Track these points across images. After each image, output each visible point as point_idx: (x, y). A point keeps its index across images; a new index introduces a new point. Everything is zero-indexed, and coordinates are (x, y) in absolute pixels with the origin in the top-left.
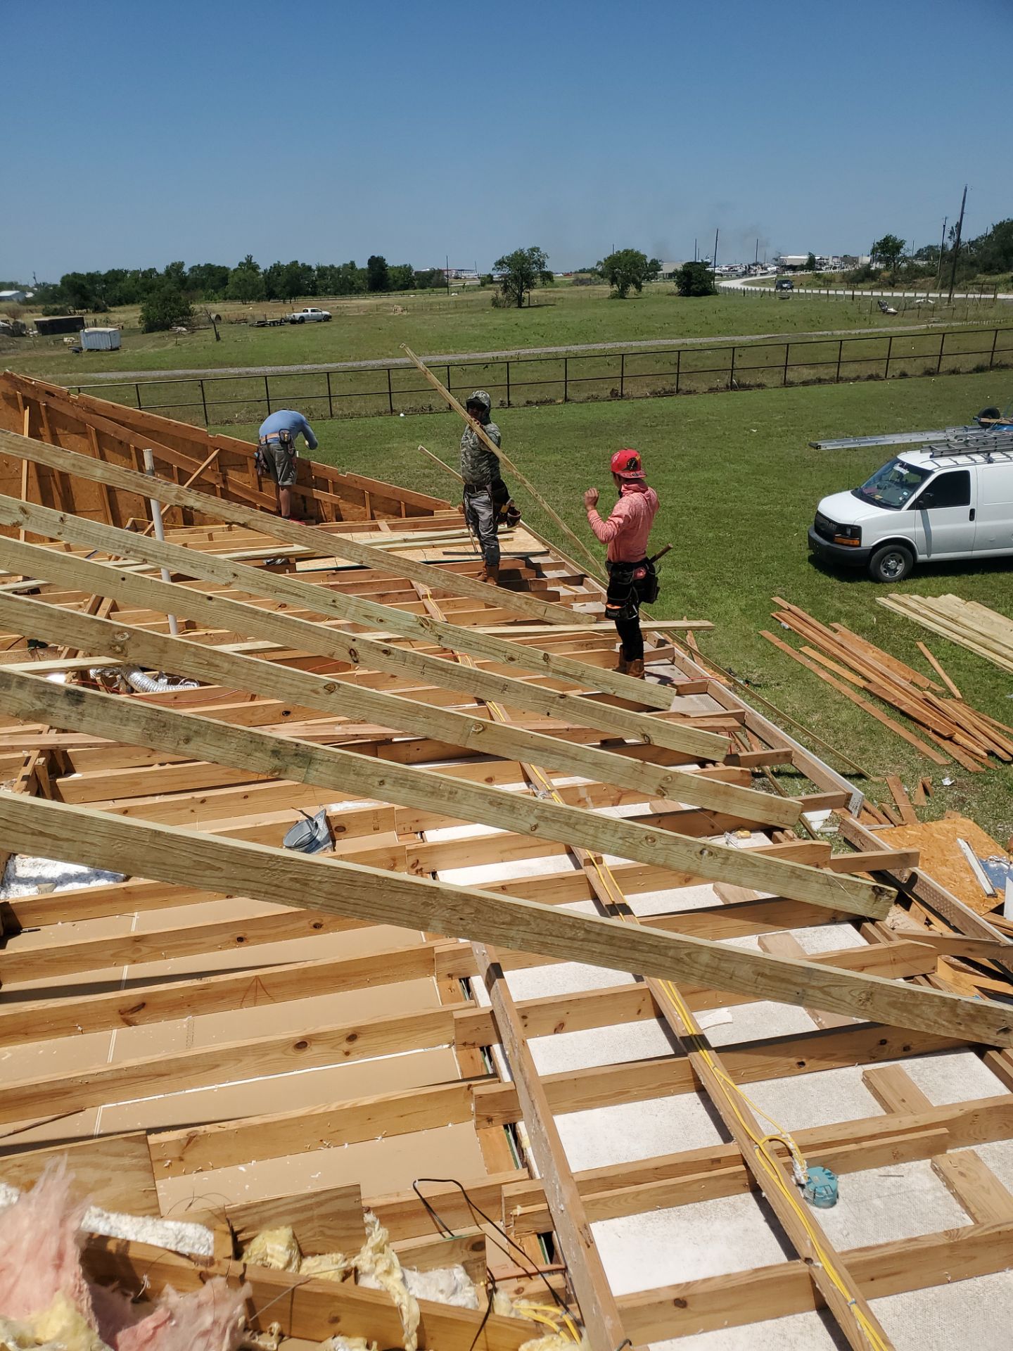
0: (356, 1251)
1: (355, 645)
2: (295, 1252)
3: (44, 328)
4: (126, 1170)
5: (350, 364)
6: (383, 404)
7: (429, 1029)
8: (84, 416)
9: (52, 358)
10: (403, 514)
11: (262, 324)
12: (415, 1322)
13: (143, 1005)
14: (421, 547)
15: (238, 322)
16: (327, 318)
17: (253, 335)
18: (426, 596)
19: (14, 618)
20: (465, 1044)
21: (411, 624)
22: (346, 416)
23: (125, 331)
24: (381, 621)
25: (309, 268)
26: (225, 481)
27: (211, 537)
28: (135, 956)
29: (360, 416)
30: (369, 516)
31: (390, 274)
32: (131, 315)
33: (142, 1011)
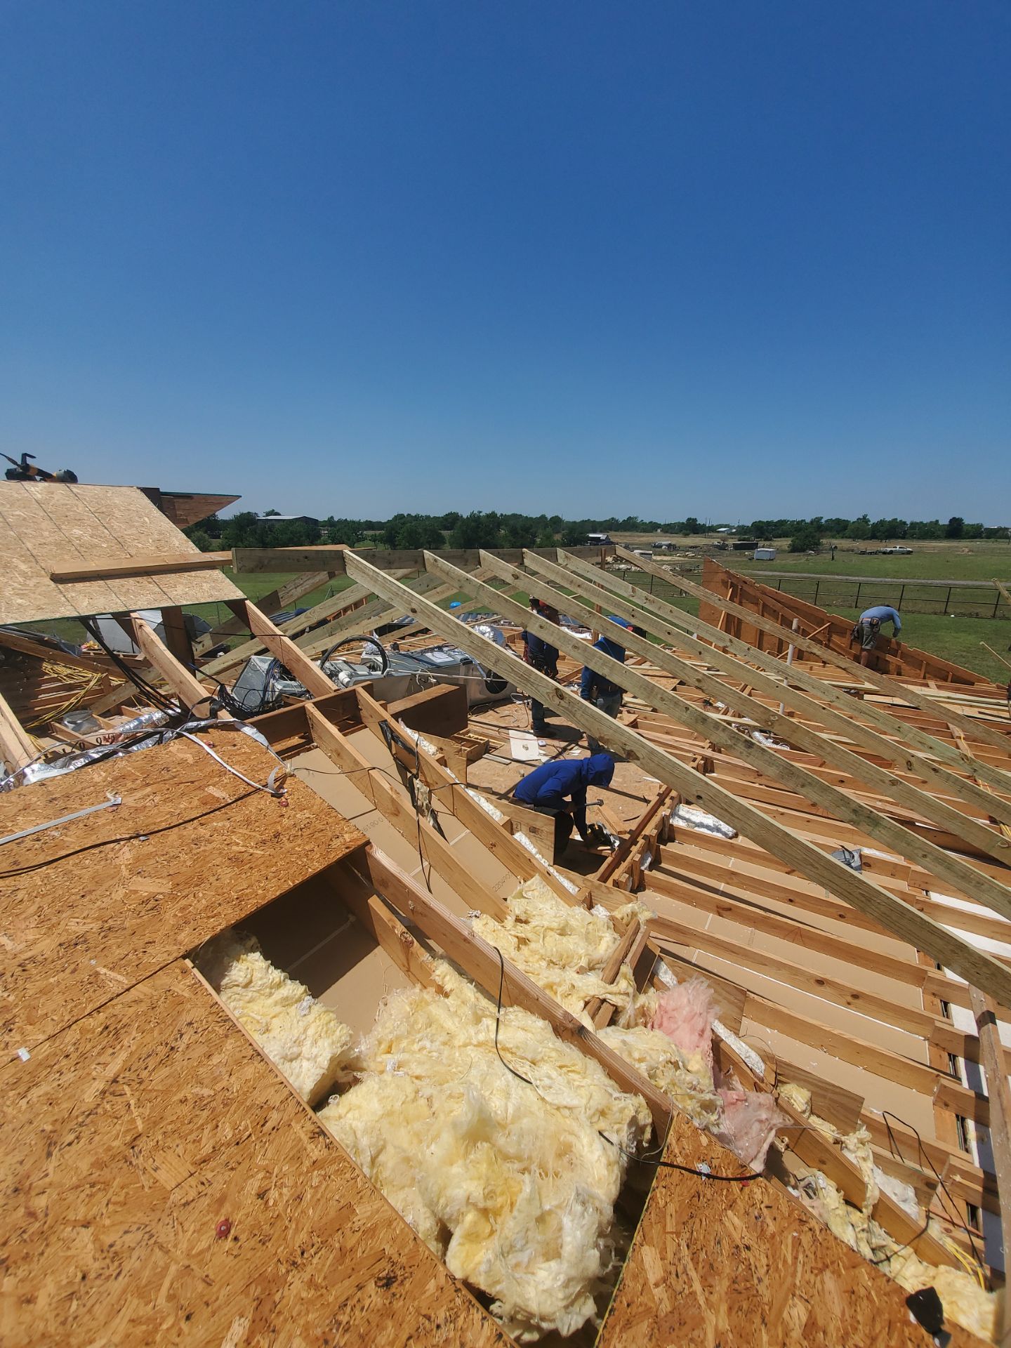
0: (846, 1134)
1: (912, 760)
2: (809, 1108)
3: (736, 547)
4: (729, 1002)
5: (919, 581)
6: (942, 607)
7: (913, 1021)
8: (759, 595)
9: (737, 561)
10: (949, 679)
11: (863, 553)
12: (874, 1200)
13: (730, 909)
14: (960, 704)
15: (848, 551)
16: (909, 553)
17: (856, 559)
18: (960, 738)
19: (721, 695)
20: (937, 1045)
21: (954, 756)
22: (909, 612)
23: (780, 551)
24: (931, 748)
25: (905, 523)
26: (829, 640)
27: (811, 669)
28: (730, 881)
29: (920, 612)
30: (922, 676)
31: (965, 528)
32: (785, 543)
33: (728, 912)
